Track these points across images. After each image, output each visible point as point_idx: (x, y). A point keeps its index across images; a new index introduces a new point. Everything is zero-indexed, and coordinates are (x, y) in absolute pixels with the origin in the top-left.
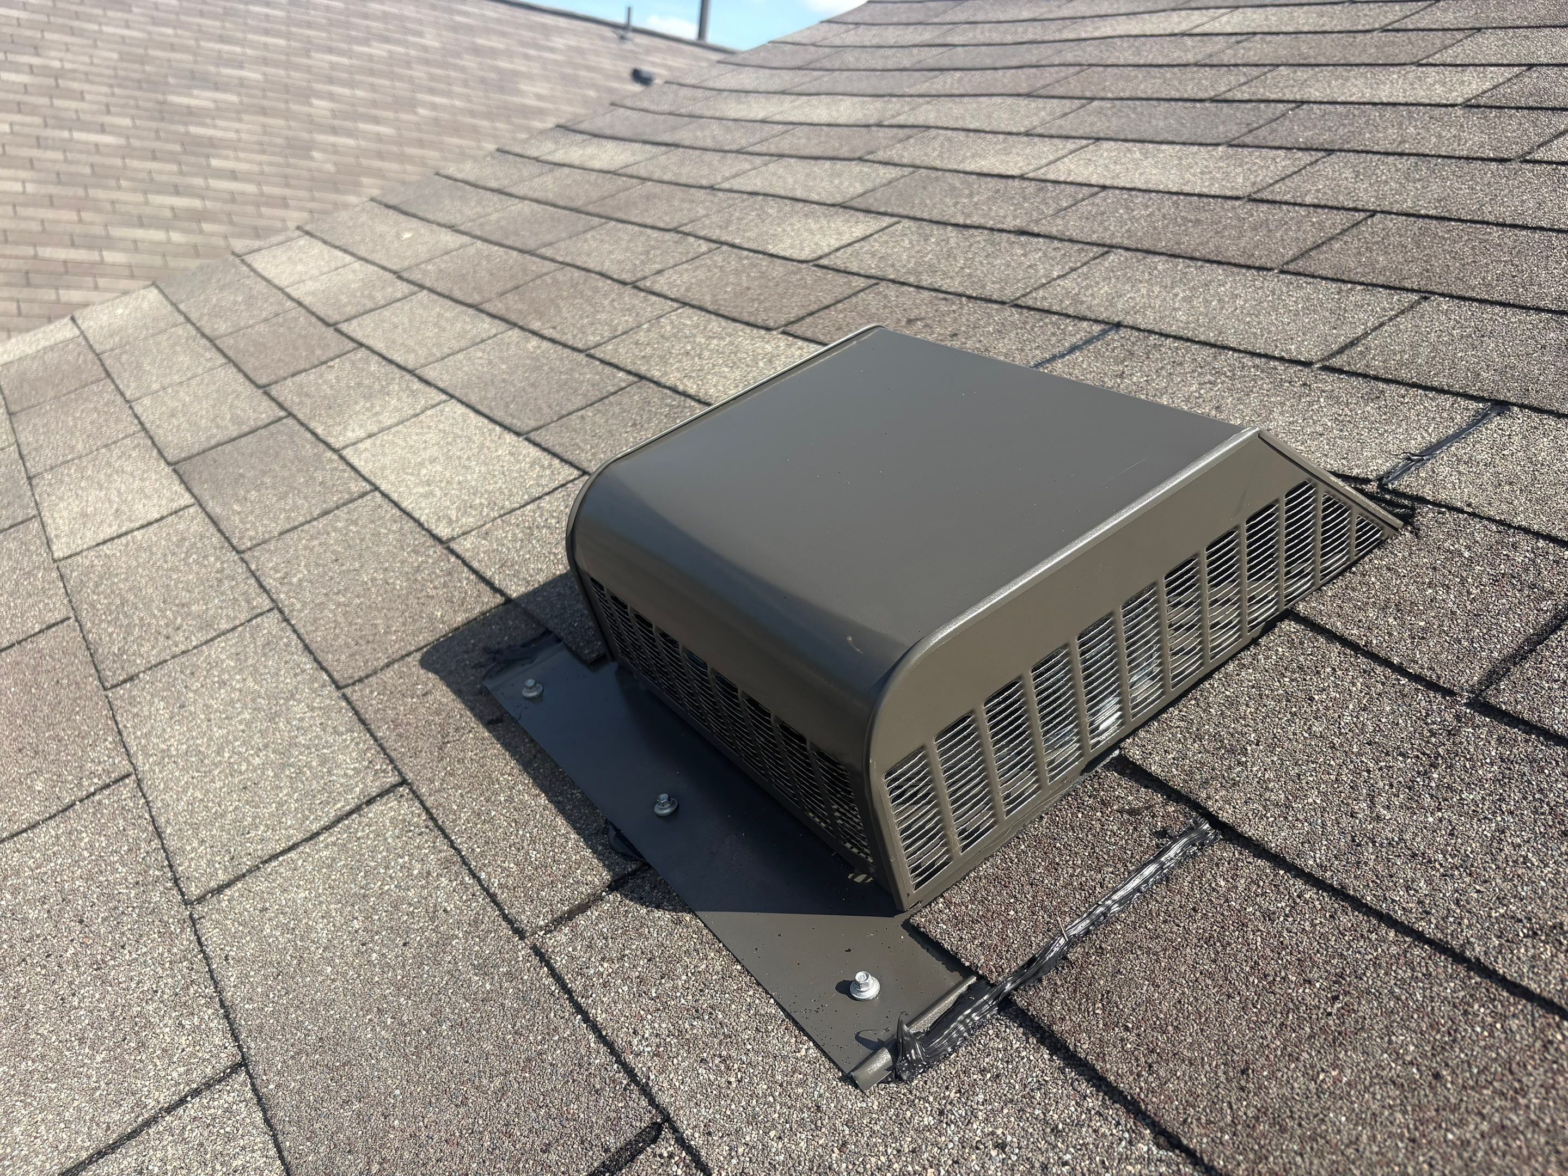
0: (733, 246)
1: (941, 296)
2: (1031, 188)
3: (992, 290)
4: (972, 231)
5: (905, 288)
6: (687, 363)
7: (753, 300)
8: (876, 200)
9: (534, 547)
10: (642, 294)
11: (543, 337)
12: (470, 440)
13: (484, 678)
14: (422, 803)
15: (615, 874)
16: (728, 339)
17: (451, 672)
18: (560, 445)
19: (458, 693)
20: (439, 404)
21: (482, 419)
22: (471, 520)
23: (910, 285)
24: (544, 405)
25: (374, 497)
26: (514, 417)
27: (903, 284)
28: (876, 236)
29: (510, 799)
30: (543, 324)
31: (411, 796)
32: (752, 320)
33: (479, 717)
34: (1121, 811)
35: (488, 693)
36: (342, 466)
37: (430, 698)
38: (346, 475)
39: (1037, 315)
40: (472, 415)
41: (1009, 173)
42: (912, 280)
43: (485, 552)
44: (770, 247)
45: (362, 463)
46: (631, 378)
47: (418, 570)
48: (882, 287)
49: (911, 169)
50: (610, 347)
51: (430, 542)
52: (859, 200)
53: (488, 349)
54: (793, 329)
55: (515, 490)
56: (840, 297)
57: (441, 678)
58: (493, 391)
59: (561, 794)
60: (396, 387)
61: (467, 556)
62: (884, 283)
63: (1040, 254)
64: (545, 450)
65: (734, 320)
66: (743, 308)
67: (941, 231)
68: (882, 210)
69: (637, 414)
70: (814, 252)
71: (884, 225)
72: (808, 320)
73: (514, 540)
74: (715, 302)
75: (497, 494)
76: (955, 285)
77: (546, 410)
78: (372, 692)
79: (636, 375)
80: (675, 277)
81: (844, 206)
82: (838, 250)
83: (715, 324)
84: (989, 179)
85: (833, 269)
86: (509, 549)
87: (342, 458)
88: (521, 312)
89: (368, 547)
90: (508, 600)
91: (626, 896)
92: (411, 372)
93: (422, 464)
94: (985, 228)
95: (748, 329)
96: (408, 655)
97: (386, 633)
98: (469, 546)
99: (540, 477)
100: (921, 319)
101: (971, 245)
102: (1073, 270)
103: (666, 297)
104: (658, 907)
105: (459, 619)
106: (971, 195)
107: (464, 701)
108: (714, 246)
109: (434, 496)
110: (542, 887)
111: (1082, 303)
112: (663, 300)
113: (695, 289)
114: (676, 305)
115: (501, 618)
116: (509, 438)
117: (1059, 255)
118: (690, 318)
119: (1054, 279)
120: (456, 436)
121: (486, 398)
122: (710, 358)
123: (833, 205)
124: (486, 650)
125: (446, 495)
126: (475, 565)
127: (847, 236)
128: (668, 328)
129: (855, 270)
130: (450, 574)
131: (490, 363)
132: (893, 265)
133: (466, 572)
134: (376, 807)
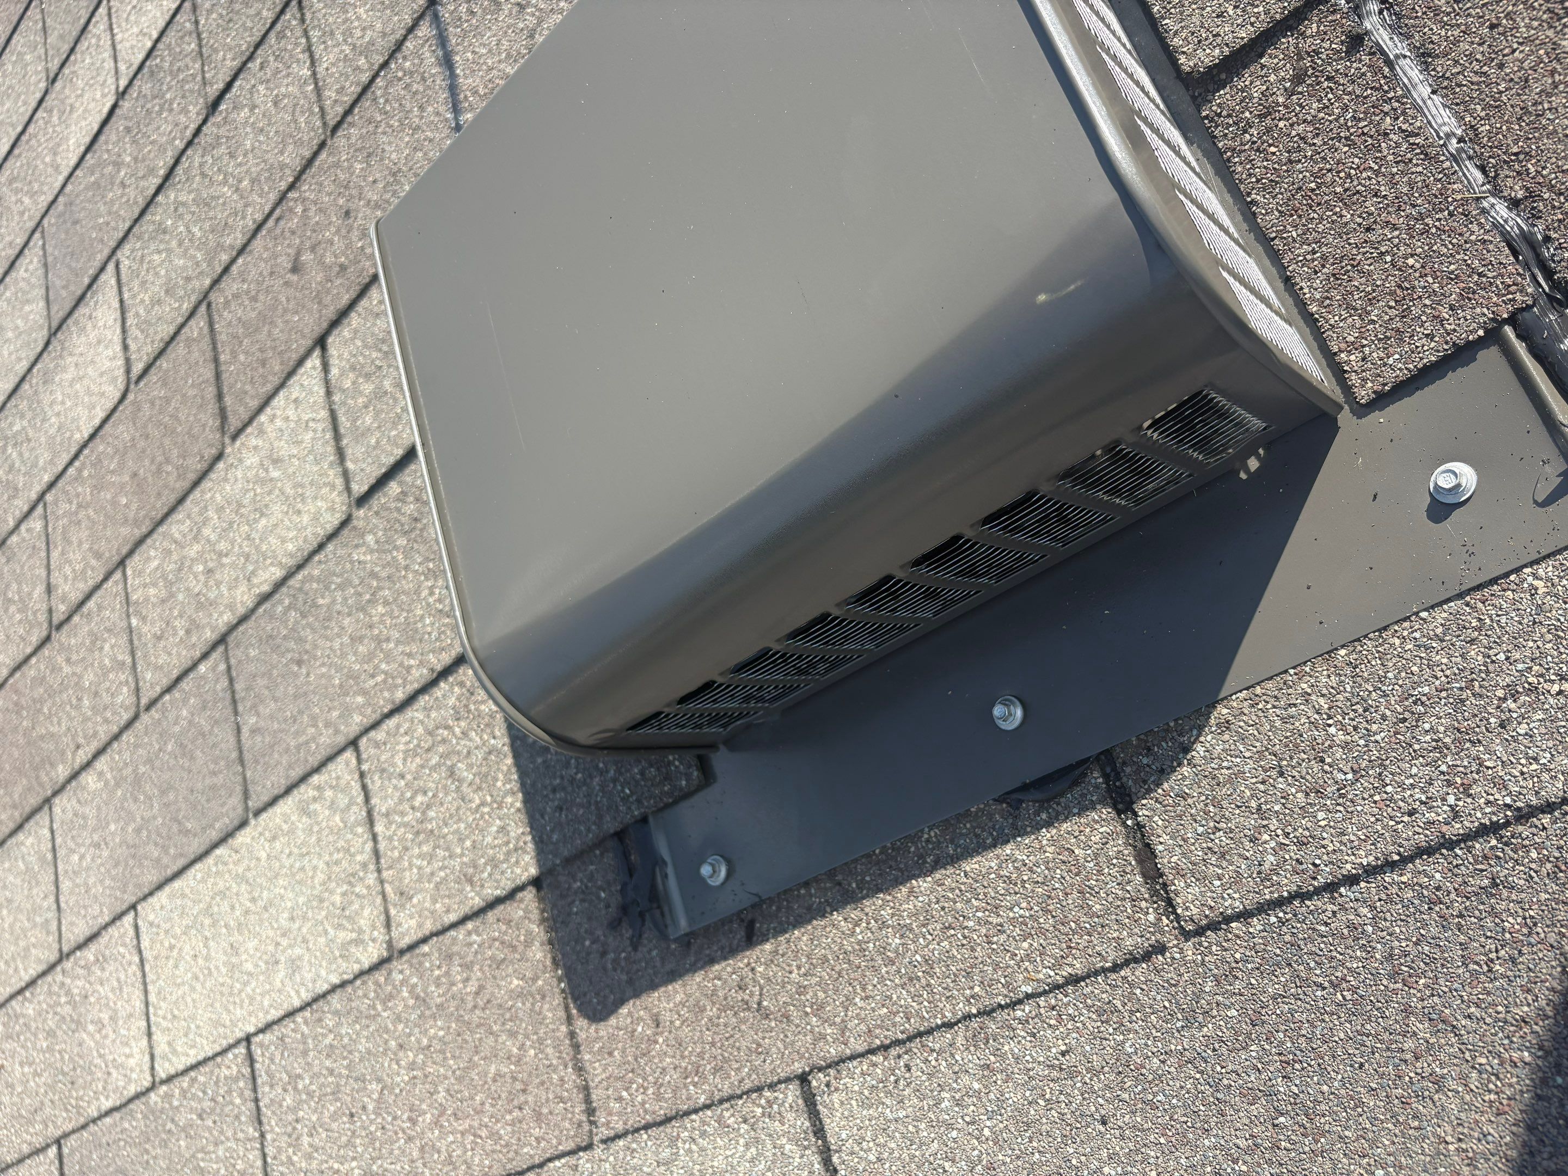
0: (51, 485)
1: (271, 223)
2: (144, 86)
3: (292, 158)
4: (179, 170)
5: (234, 269)
6: (226, 575)
7: (159, 471)
8: (65, 287)
9: (457, 831)
10: (76, 619)
11: (87, 765)
12: (222, 894)
13: (664, 936)
14: (852, 1058)
15: (1103, 802)
16: (211, 513)
17: (630, 982)
18: (290, 766)
19: (673, 976)
20: (136, 927)
21: (192, 872)
22: (366, 912)
23: (233, 261)
24: (208, 781)
25: (261, 1045)
26: (211, 826)
27: (226, 270)
28: (126, 296)
29: (903, 930)
30: (63, 762)
31: (832, 1072)
32: (192, 476)
33: (731, 952)
34: (1290, 93)
35: (691, 935)
36: (185, 1082)
37: (666, 1017)
38: (201, 1079)
39: (366, 103)
40: (177, 884)
41: (106, 110)
42: (225, 258)
43: (434, 901)
44: (77, 436)
45: (192, 1052)
46: (216, 655)
47: (423, 1001)
48: (217, 298)
49: (37, 235)
50: (149, 676)
51: (380, 976)
52: (54, 309)
53: (71, 844)
54: (234, 423)
55: (341, 843)
56: (209, 355)
57: (637, 995)
58: (151, 847)
59: (921, 857)
60: (80, 983)
61: (429, 927)
62: (212, 296)
63: (261, 88)
64: (288, 791)
65: (181, 501)
66: (166, 486)
67: (160, 210)
68: (86, 281)
69: (283, 655)
70: (114, 379)
71: (113, 281)
72: (228, 400)
73: (431, 857)
74: (136, 523)
75: (336, 869)
76: (260, 204)
77: (219, 780)
78: (620, 1099)
79: (214, 647)
80: (68, 570)
81: (54, 332)
82: (125, 347)
83: (177, 527)
84: (102, 138)
85: (156, 358)
86: (442, 868)
87: (169, 1079)
88: (29, 789)
89: (348, 1067)
90: (536, 882)
91: (1149, 791)
92: (63, 957)
93: (233, 968)
94: (183, 152)
95: (206, 484)
96: (572, 1035)
97: (518, 1062)
98: (413, 923)
99: (332, 806)
100: (298, 254)
101: (203, 175)
102: (309, 49)
103: (97, 587)
104: (1186, 749)
105: (539, 955)
106: (118, 165)
107: (694, 969)
108: (40, 510)
109: (300, 958)
110: (1085, 908)
111: (372, 43)
112: (100, 593)
113: (103, 546)
114: (118, 575)
115: (562, 896)
116: (243, 838)
117: (273, 64)
118: (148, 559)
119: (314, 74)
120: (207, 911)
121: (158, 860)
122: (233, 543)
123: (47, 344)
124: (614, 925)
125: (305, 941)
126: (453, 917)
127: (109, 334)
128: (152, 591)
129: (172, 329)
130: (450, 957)
131: (97, 846)
132: (188, 279)
133: (459, 934)
134: (832, 1125)
